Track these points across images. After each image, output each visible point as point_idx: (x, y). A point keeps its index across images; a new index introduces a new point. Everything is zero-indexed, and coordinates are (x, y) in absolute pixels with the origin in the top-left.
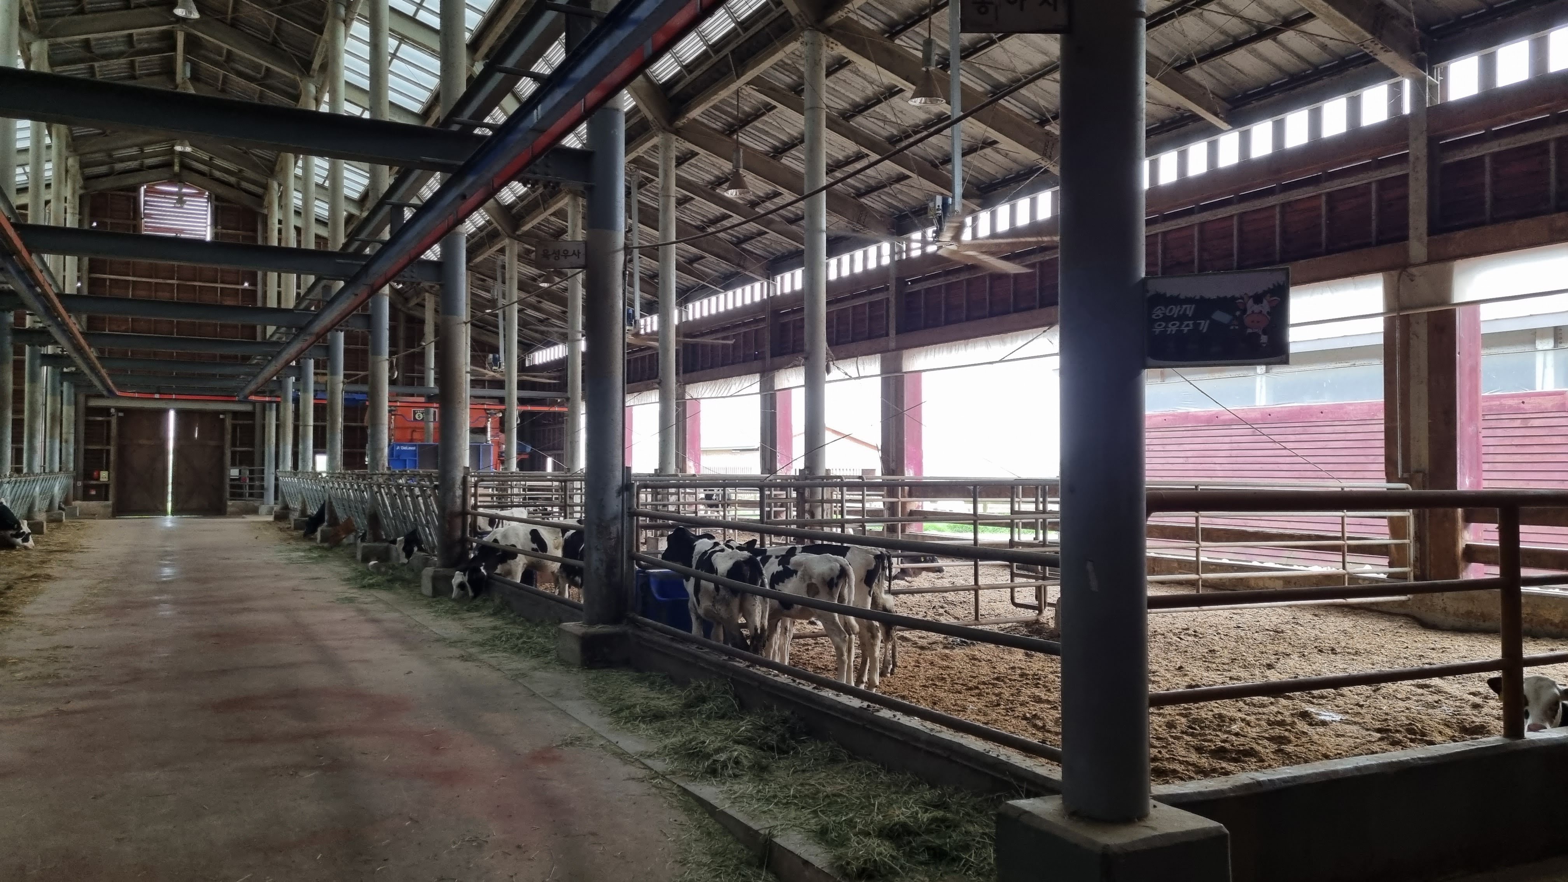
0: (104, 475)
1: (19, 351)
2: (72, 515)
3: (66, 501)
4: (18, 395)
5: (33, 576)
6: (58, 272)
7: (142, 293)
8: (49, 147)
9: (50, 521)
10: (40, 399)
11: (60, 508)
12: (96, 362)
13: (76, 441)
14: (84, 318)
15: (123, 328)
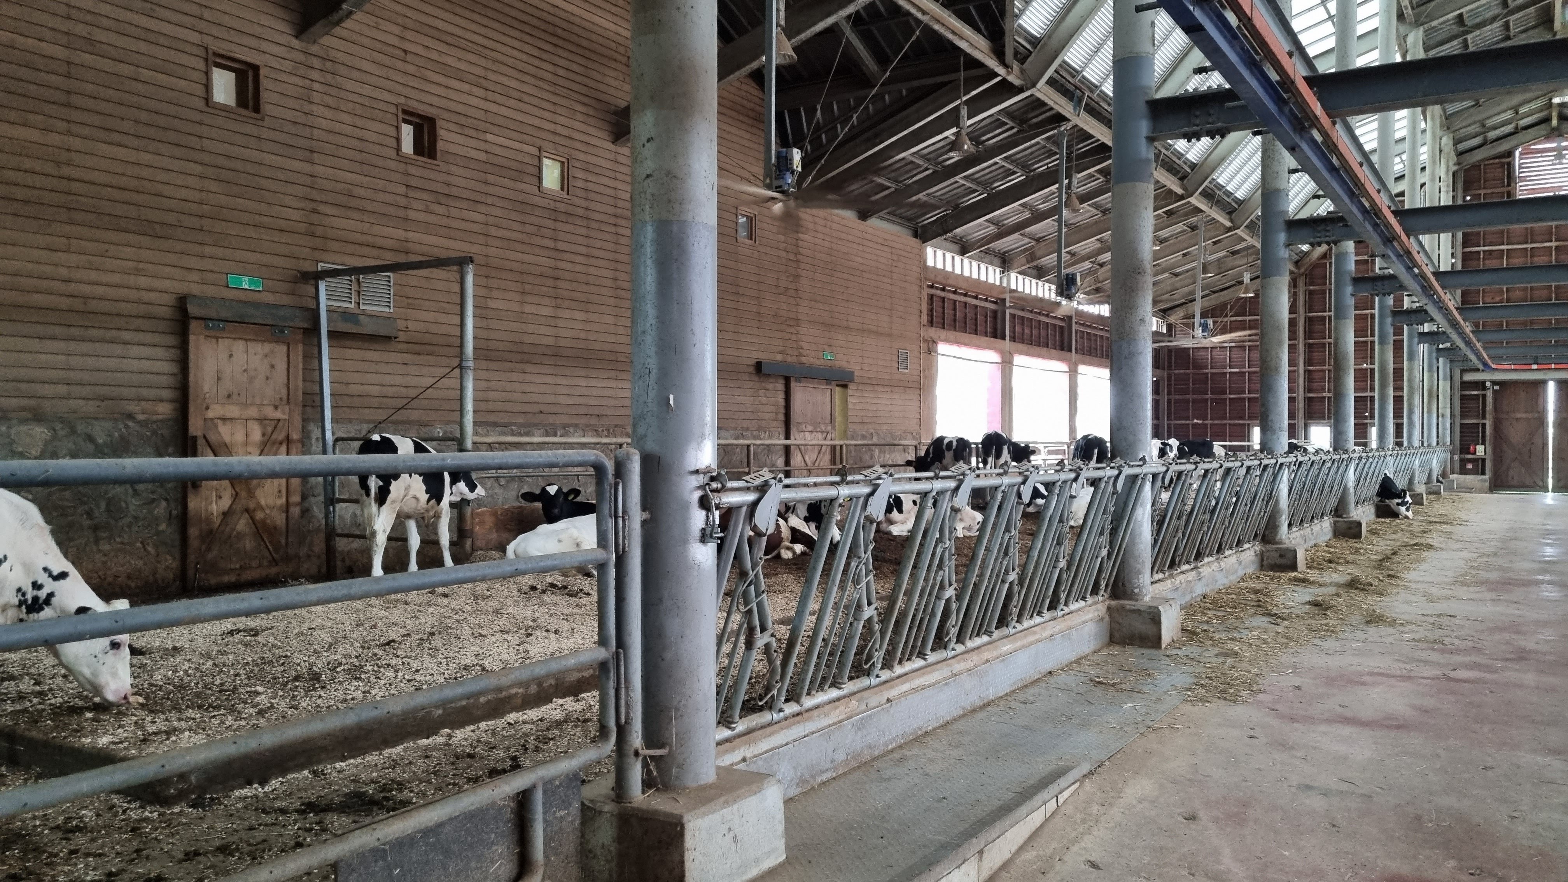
0: (1480, 450)
1: (1398, 331)
2: (1450, 489)
3: (1444, 475)
4: (1398, 373)
5: (1414, 545)
6: (1433, 251)
7: (1518, 261)
8: (1424, 131)
9: (1429, 493)
10: (1417, 376)
11: (1438, 481)
12: (1471, 335)
13: (1452, 416)
14: (1459, 292)
15: (1497, 299)
